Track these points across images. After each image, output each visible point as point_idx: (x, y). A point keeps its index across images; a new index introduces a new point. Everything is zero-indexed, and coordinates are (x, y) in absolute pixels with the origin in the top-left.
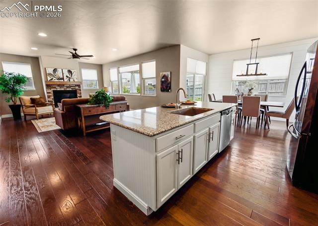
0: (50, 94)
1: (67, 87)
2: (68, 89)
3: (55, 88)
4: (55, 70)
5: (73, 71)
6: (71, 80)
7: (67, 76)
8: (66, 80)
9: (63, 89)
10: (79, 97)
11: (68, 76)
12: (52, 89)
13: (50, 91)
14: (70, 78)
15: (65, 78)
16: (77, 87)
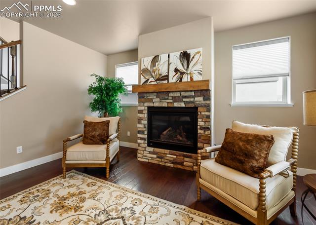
0: (141, 115)
1: (175, 99)
2: (176, 105)
3: (151, 101)
4: (155, 59)
5: (192, 52)
6: (186, 79)
7: (176, 70)
8: (173, 79)
9: (165, 105)
10: (202, 128)
11: (180, 68)
12: (147, 104)
13: (143, 108)
14: (182, 73)
15: (172, 73)
16: (199, 100)
